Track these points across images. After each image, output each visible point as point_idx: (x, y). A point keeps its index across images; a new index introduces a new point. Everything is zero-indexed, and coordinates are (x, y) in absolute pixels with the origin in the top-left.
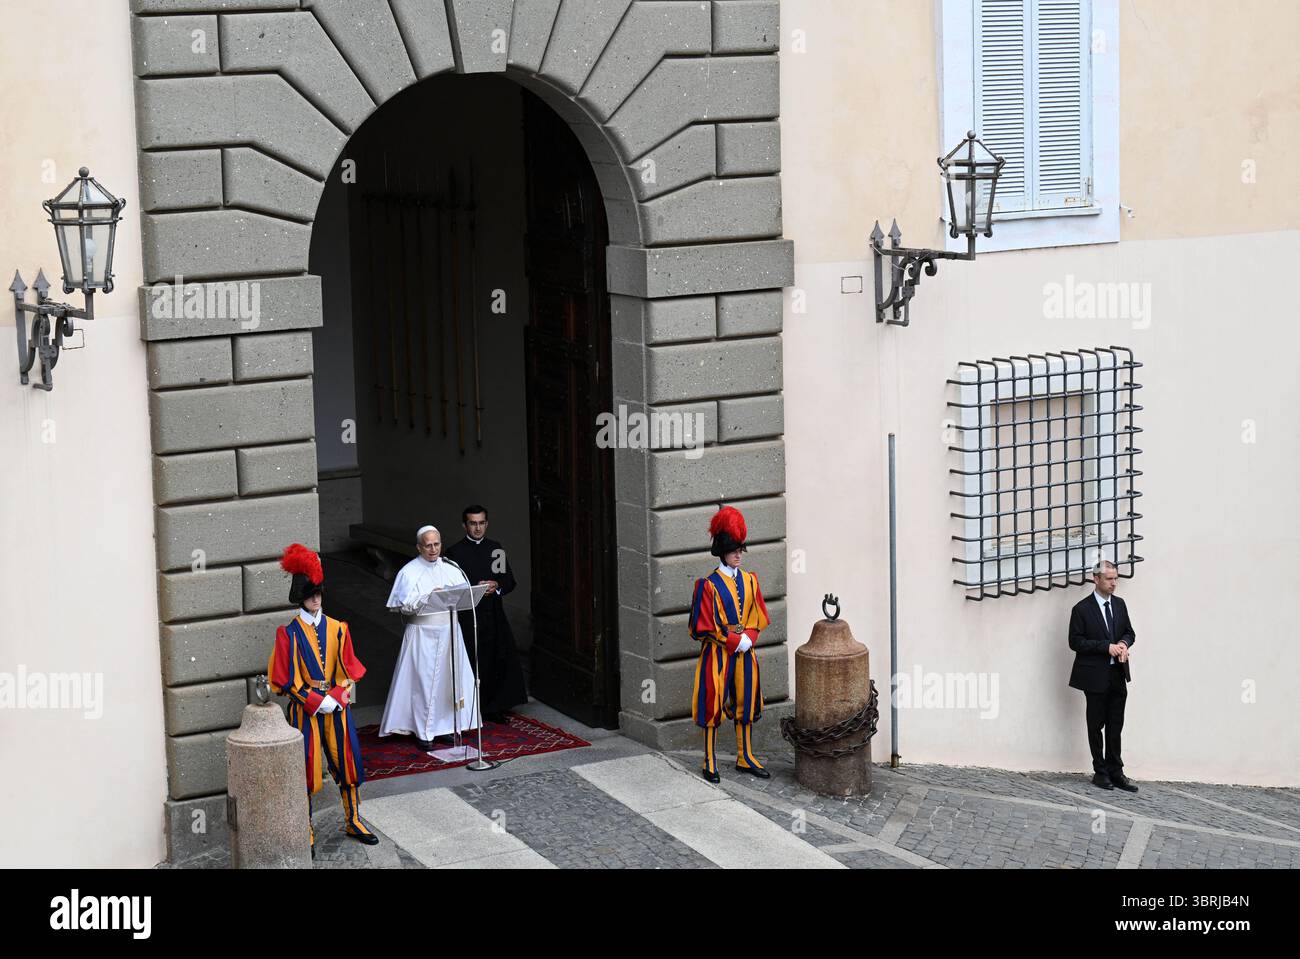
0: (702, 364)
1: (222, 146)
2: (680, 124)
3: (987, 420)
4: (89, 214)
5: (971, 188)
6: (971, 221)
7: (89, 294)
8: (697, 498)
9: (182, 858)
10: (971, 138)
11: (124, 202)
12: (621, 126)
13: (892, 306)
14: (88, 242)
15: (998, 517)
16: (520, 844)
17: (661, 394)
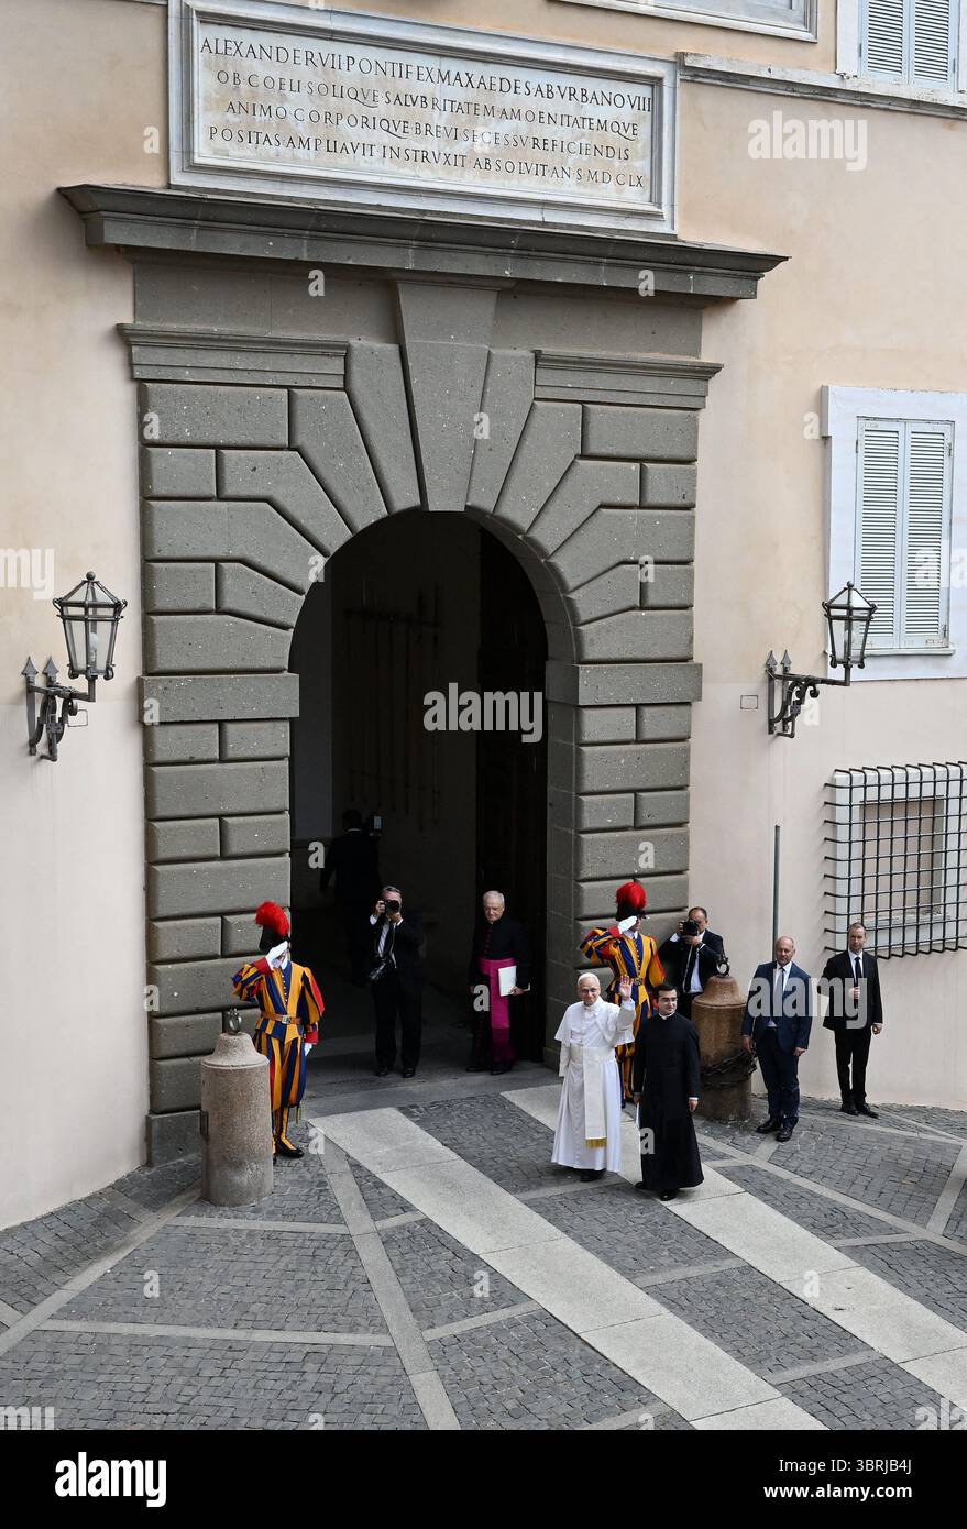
0: (623, 761)
1: (217, 561)
2: (612, 563)
3: (857, 817)
4: (95, 612)
5: (849, 628)
6: (848, 653)
7: (92, 680)
8: (615, 873)
9: (160, 1163)
10: (850, 587)
11: (126, 603)
12: (562, 563)
13: (782, 722)
14: (91, 635)
15: (863, 896)
16: (453, 1155)
17: (588, 786)
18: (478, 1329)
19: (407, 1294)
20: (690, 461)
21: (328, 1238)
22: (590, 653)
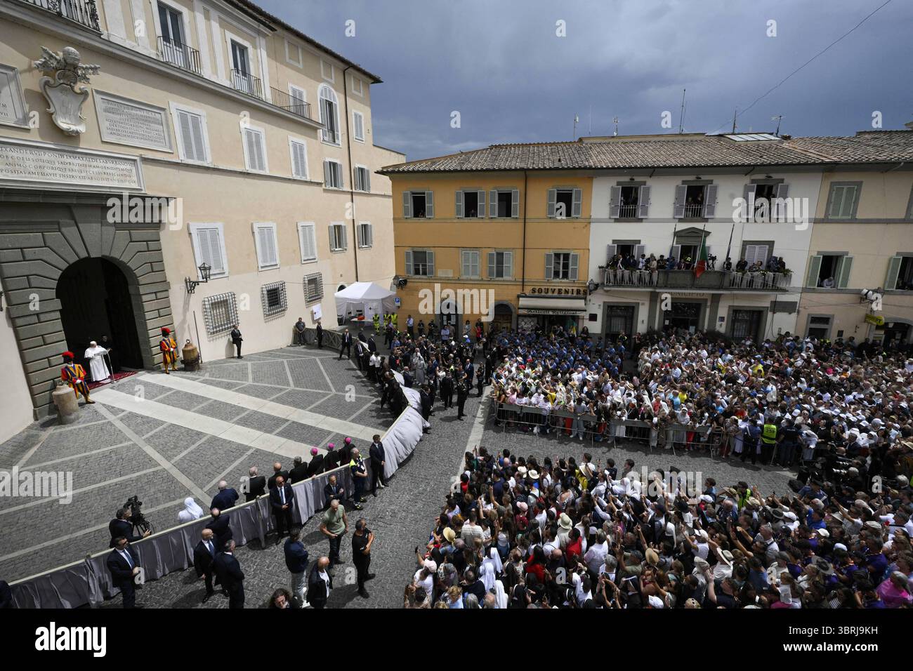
0: (154, 304)
1: (27, 276)
2: (143, 263)
3: (211, 306)
5: (205, 271)
6: (206, 276)
8: (157, 327)
9: (40, 419)
10: (203, 263)
12: (130, 264)
13: (191, 291)
17: (146, 310)
18: (156, 433)
19: (133, 430)
20: (159, 240)
21: (104, 424)
22: (141, 283)
